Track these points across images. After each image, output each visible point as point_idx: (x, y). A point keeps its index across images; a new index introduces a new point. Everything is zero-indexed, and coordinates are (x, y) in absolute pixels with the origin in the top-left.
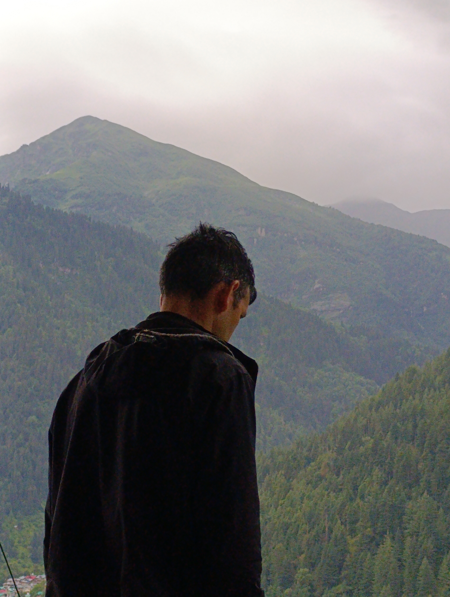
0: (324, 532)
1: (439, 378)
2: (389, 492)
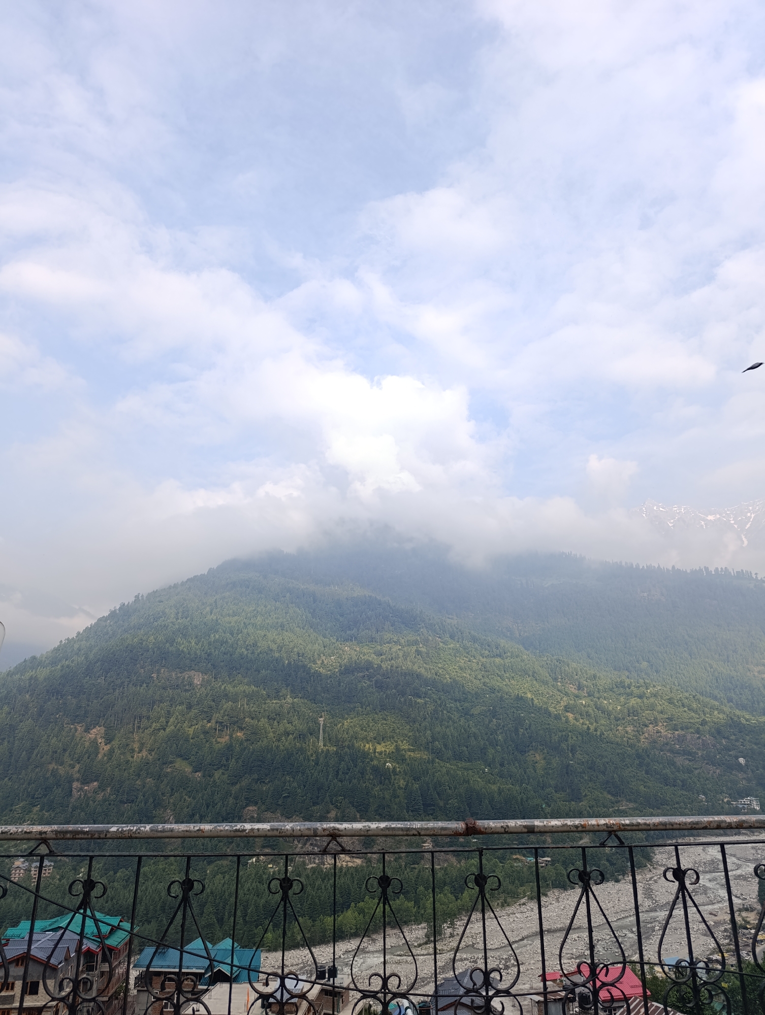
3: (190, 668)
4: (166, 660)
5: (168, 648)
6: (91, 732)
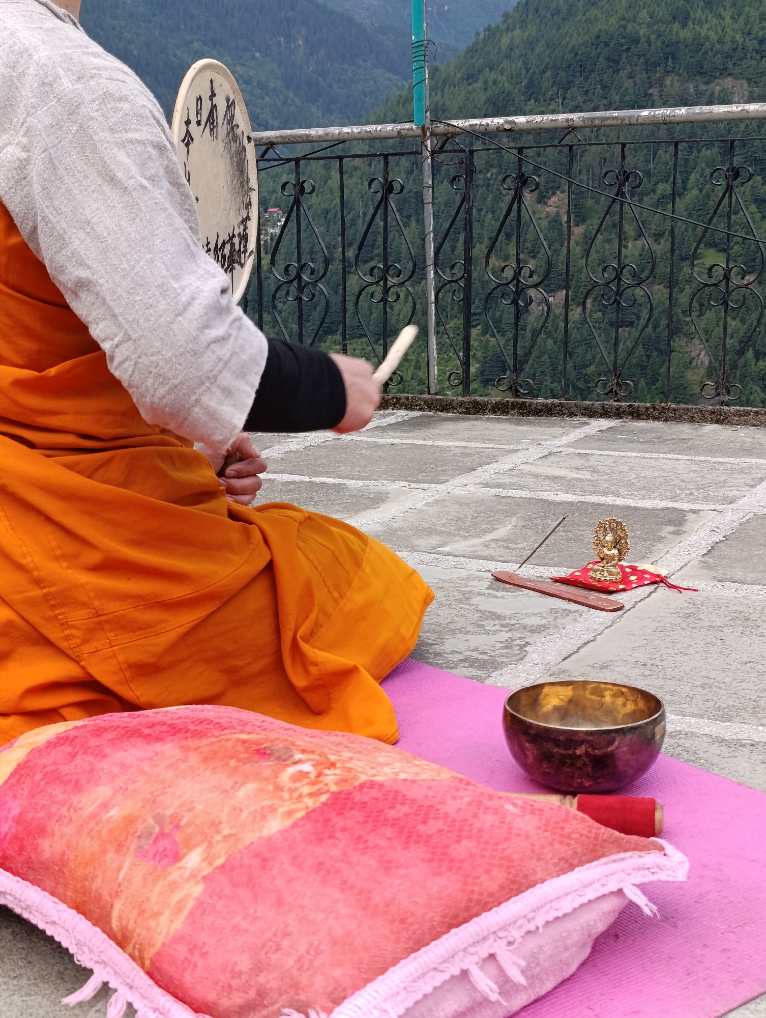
0: (359, 216)
1: (459, 76)
2: (414, 180)
3: (724, 72)
4: (674, 57)
5: (677, 33)
6: (550, 202)
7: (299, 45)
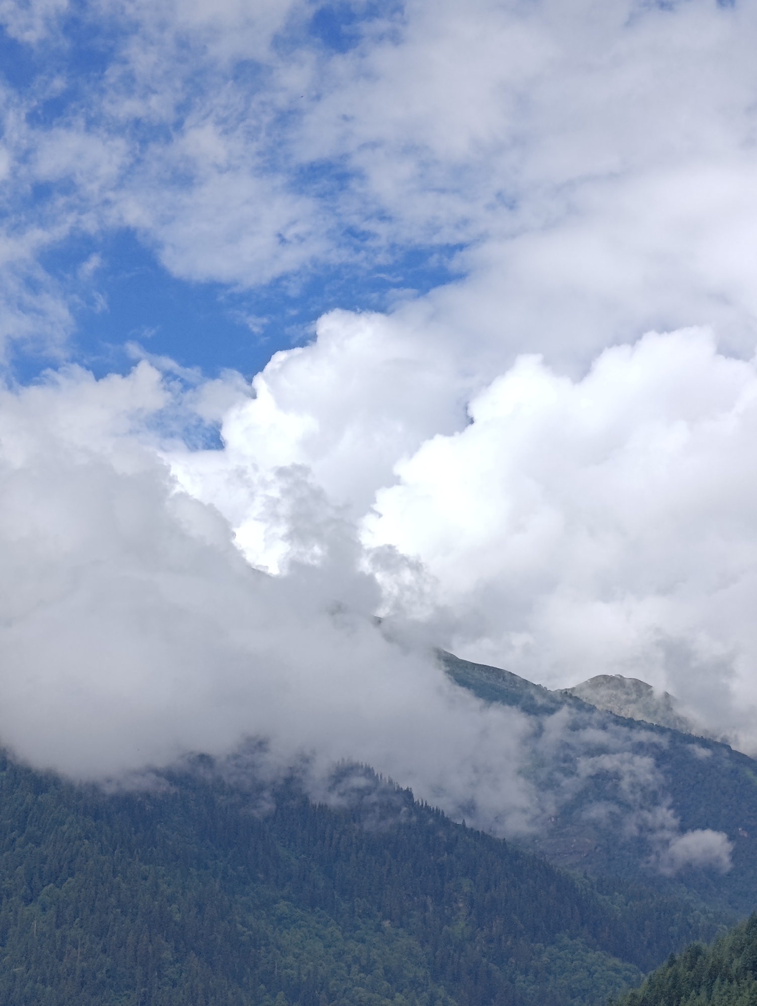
7: (459, 909)
